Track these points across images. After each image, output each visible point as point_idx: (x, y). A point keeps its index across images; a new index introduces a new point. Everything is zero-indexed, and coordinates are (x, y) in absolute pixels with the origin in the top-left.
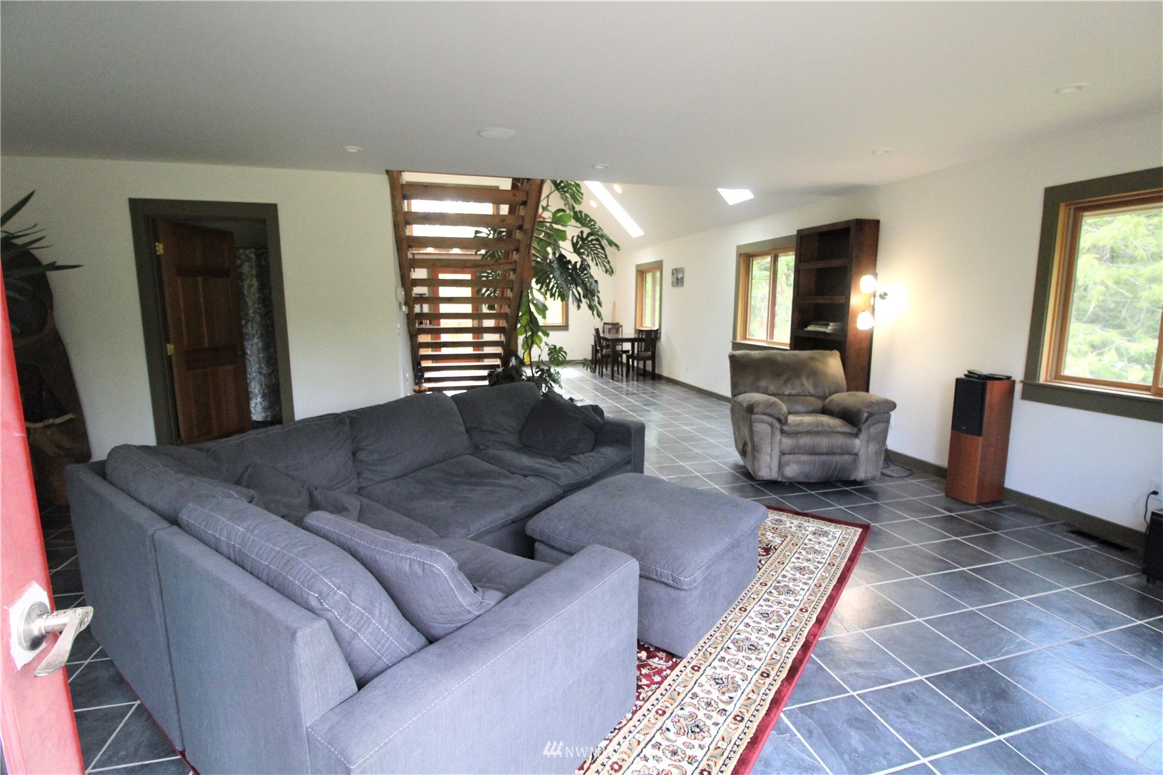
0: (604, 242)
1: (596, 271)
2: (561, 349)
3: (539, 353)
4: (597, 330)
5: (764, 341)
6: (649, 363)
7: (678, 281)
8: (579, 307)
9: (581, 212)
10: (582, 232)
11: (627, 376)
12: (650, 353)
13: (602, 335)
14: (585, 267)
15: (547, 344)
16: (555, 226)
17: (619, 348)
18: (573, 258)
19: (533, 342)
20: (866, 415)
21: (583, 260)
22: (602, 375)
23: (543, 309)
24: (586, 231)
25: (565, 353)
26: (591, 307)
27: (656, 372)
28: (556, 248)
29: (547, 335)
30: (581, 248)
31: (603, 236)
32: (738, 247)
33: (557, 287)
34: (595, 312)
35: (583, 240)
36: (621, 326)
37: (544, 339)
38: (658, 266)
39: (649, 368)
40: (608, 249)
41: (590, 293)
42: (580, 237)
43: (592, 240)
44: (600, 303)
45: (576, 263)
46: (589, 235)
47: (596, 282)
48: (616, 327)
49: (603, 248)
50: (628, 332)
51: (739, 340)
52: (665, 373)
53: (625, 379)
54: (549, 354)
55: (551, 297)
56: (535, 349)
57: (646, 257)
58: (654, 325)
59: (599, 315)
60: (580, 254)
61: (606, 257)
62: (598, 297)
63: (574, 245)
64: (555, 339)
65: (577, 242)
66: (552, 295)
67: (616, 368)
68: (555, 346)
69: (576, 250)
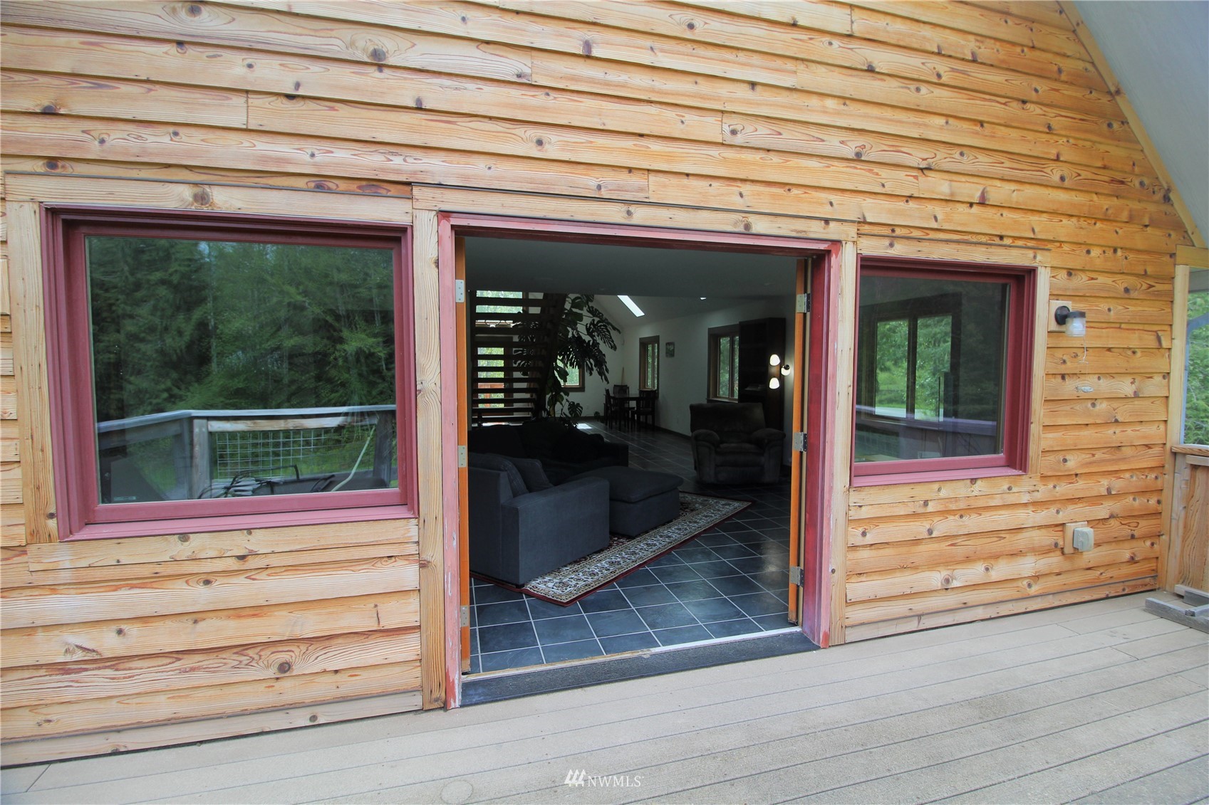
0: (609, 328)
1: (604, 347)
2: (578, 404)
3: (561, 409)
4: (607, 391)
5: (726, 398)
6: (650, 417)
7: (670, 354)
8: (591, 374)
9: (592, 307)
10: (594, 320)
11: (632, 428)
12: (650, 409)
13: (612, 394)
14: (596, 344)
15: (567, 400)
16: (574, 310)
17: (626, 406)
18: (587, 338)
19: (556, 401)
20: (766, 441)
21: (594, 340)
22: (611, 427)
23: (564, 375)
24: (597, 319)
25: (582, 408)
26: (601, 373)
27: (656, 424)
28: (575, 328)
29: (568, 395)
30: (593, 331)
31: (609, 323)
32: (709, 329)
33: (575, 358)
34: (603, 377)
35: (594, 325)
36: (628, 388)
37: (565, 397)
38: (655, 340)
39: (650, 421)
40: (613, 333)
41: (600, 362)
42: (592, 323)
43: (601, 326)
44: (607, 370)
45: (589, 341)
46: (598, 322)
47: (604, 355)
48: (622, 389)
49: (608, 331)
50: (634, 391)
51: (711, 398)
52: (663, 426)
53: (630, 430)
54: (569, 409)
55: (570, 365)
56: (558, 406)
57: (647, 332)
58: (654, 387)
59: (606, 379)
60: (592, 336)
61: (611, 338)
62: (606, 367)
63: (588, 330)
64: (574, 397)
65: (590, 327)
66: (572, 364)
67: (623, 423)
68: (574, 403)
69: (590, 333)
